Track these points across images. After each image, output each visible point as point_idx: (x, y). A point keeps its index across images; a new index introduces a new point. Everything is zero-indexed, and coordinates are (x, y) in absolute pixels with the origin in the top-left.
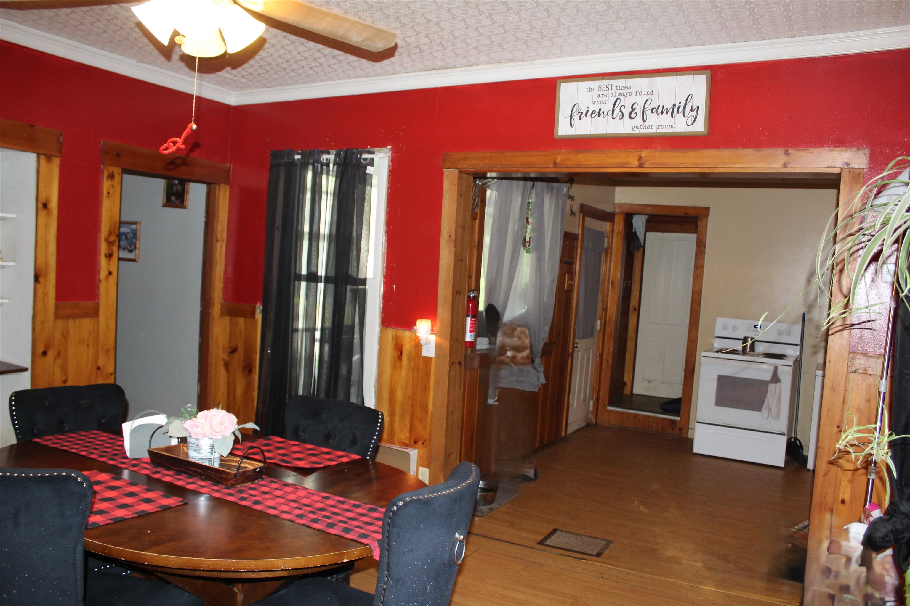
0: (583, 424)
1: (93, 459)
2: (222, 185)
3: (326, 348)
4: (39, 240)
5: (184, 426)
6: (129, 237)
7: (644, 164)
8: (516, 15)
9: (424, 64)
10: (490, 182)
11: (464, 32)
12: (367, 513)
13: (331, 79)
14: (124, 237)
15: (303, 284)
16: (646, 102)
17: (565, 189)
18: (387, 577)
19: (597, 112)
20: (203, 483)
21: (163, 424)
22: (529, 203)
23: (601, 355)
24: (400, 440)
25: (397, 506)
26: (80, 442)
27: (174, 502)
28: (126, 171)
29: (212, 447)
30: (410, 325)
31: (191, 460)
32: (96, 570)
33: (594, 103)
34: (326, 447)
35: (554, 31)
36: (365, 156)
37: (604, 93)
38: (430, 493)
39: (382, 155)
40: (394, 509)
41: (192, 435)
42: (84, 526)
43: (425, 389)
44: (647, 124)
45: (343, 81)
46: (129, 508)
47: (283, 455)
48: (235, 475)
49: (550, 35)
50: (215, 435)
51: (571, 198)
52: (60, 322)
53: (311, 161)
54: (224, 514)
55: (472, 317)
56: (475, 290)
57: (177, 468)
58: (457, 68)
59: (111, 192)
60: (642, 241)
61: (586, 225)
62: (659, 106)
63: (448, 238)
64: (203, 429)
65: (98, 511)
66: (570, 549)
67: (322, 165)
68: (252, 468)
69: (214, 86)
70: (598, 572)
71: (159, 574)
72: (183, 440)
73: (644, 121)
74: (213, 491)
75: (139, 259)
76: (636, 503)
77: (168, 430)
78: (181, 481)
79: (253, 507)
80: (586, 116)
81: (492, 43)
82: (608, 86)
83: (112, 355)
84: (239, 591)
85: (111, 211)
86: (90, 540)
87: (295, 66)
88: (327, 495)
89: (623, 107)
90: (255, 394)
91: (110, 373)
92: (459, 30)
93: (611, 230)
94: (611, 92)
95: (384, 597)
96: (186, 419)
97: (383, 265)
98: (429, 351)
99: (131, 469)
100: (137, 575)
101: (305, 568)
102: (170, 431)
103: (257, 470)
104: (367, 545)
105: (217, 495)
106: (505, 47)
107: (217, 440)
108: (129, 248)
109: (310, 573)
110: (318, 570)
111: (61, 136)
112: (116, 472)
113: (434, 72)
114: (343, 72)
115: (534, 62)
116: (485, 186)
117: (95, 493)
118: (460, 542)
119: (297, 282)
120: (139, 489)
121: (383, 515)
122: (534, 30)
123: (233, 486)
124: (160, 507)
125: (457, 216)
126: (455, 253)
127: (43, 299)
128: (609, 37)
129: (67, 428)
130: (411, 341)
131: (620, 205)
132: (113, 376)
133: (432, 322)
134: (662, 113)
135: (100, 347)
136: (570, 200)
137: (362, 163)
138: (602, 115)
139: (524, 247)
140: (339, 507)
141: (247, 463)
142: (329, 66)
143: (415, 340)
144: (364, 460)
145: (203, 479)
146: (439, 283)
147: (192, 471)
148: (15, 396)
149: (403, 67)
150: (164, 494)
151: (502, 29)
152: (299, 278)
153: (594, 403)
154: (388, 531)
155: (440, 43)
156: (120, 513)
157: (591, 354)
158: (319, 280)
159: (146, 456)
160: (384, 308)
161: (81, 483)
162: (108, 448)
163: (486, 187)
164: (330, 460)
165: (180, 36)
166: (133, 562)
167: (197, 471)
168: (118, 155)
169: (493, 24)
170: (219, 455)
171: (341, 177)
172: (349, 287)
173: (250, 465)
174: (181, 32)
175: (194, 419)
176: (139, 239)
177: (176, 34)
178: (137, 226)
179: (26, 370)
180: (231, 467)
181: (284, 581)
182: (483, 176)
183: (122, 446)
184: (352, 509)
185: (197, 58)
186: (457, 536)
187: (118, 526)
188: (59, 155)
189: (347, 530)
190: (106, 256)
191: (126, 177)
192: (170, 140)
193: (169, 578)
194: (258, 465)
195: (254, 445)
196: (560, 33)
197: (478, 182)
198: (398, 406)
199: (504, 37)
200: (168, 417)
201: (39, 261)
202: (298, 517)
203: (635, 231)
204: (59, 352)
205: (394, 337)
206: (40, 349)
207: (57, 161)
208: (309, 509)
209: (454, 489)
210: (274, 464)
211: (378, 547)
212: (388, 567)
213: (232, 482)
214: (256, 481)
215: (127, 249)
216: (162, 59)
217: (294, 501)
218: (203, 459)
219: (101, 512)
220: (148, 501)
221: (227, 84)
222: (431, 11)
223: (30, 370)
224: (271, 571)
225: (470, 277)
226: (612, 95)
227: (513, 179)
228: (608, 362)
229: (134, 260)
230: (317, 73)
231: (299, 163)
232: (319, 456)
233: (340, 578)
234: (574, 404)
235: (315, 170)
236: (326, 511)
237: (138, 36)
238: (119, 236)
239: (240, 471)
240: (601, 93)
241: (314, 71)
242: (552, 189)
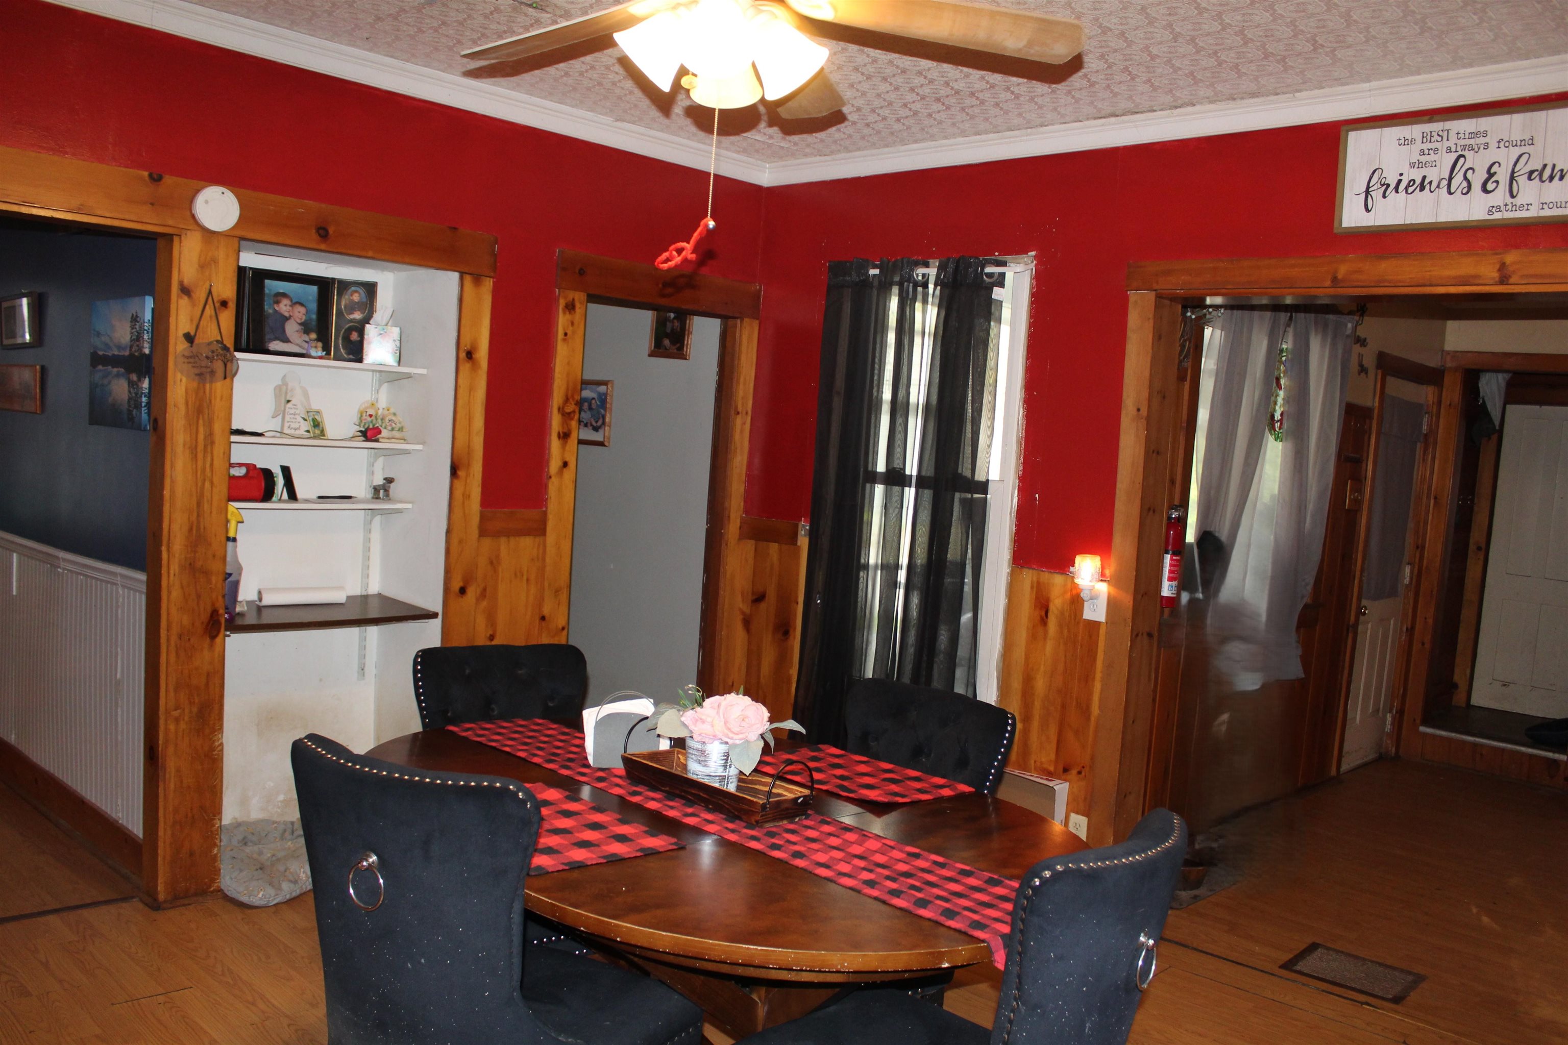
0: (1372, 756)
1: (535, 764)
2: (747, 321)
3: (915, 600)
4: (459, 409)
5: (683, 719)
6: (594, 406)
7: (1510, 276)
8: (1267, 11)
9: (1095, 107)
10: (1210, 313)
11: (1170, 47)
12: (984, 886)
13: (932, 138)
14: (586, 405)
15: (879, 490)
16: (1518, 160)
17: (1350, 325)
18: (1015, 999)
19: (1418, 182)
20: (710, 817)
21: (649, 714)
22: (1282, 351)
23: (1411, 631)
24: (1038, 764)
25: (1041, 878)
26: (516, 736)
27: (662, 843)
28: (593, 298)
29: (727, 756)
30: (1064, 564)
31: (690, 776)
32: (535, 942)
33: (1412, 165)
34: (914, 769)
35: (1338, 36)
36: (989, 270)
37: (1433, 146)
38: (1099, 860)
39: (1019, 268)
40: (1035, 882)
41: (695, 737)
42: (524, 872)
43: (1087, 678)
44: (1518, 201)
45: (952, 141)
46: (592, 848)
47: (842, 778)
48: (764, 806)
49: (1330, 45)
50: (732, 738)
51: (1362, 342)
52: (487, 542)
53: (897, 279)
54: (740, 870)
55: (1174, 554)
56: (1181, 506)
57: (667, 789)
58: (1155, 111)
59: (569, 333)
60: (1497, 423)
61: (1388, 391)
62: (1545, 166)
63: (1135, 412)
64: (713, 726)
65: (544, 849)
66: (1342, 982)
67: (916, 285)
68: (790, 796)
69: (735, 155)
70: (1395, 1031)
71: (636, 959)
72: (679, 743)
73: (1513, 196)
74: (725, 830)
75: (609, 442)
76: (1474, 910)
77: (656, 724)
78: (674, 811)
79: (791, 863)
80: (1397, 192)
81: (1220, 64)
82: (1440, 133)
83: (564, 597)
84: (760, 999)
85: (568, 363)
86: (533, 894)
87: (872, 118)
88: (916, 850)
89: (1470, 172)
90: (794, 672)
91: (560, 627)
92: (1161, 43)
93: (1436, 400)
94: (1446, 144)
95: (1009, 1033)
96: (685, 707)
97: (1018, 459)
98: (1095, 612)
99: (595, 785)
100: (597, 957)
101: (877, 972)
102: (659, 726)
103: (799, 801)
104: (983, 941)
105: (733, 837)
106: (1244, 71)
107: (735, 745)
108: (594, 424)
109: (878, 982)
110: (897, 977)
111: (496, 243)
112: (571, 787)
113: (1113, 119)
114: (954, 124)
115: (1297, 94)
116: (1202, 321)
117: (542, 819)
118: (1147, 950)
119: (868, 486)
120: (609, 819)
121: (1014, 894)
122: (1300, 37)
123: (758, 824)
124: (641, 850)
125: (1151, 374)
126: (1148, 439)
127: (463, 503)
128: (1447, 40)
129: (496, 713)
130: (1065, 592)
131: (1455, 354)
132: (565, 632)
133: (1102, 560)
134: (1551, 178)
135: (546, 584)
136: (1358, 345)
137: (985, 281)
138: (1427, 187)
139: (1270, 431)
140: (937, 872)
141: (782, 787)
142: (930, 115)
143: (1071, 591)
144: (978, 795)
145: (711, 809)
146: (1118, 491)
147: (692, 794)
148: (421, 657)
149: (1059, 113)
150: (647, 829)
151: (1238, 38)
152: (873, 478)
153: (1394, 718)
154: (1022, 920)
155: (1126, 69)
156: (579, 855)
157: (1392, 627)
158: (907, 482)
159: (618, 765)
160: (1017, 533)
161: (523, 802)
162: (558, 748)
163: (1204, 323)
164: (920, 791)
165: (690, 76)
166: (598, 936)
167: (700, 795)
168: (582, 272)
169: (1224, 29)
170: (737, 772)
171: (947, 307)
172: (957, 495)
173: (789, 792)
174: (691, 69)
175: (698, 709)
176: (611, 409)
177: (683, 72)
178: (607, 388)
179: (434, 615)
180: (756, 792)
181: (838, 990)
182: (1198, 303)
183: (582, 747)
184: (959, 877)
185: (717, 111)
186: (1142, 939)
187: (575, 874)
188: (492, 274)
189: (950, 914)
190: (559, 437)
191: (592, 307)
192: (673, 247)
193: (649, 966)
194: (801, 792)
195: (793, 757)
196: (1350, 39)
197: (1189, 314)
198: (1037, 704)
199: (1243, 52)
200: (656, 704)
201: (459, 443)
202: (867, 885)
203: (1484, 402)
204: (485, 590)
205: (1035, 585)
206: (456, 585)
207: (488, 284)
208: (886, 872)
209: (1140, 856)
210: (827, 791)
211: (1002, 946)
212: (1020, 982)
213: (758, 817)
214: (797, 820)
215: (591, 425)
216: (655, 113)
217: (861, 857)
218: (710, 776)
219: (549, 851)
220: (622, 838)
221: (757, 151)
222: (1111, 14)
223: (440, 616)
224: (820, 971)
225: (1173, 482)
226: (1449, 150)
227: (1253, 308)
228: (1423, 644)
229: (601, 444)
230: (909, 128)
231: (876, 283)
232: (902, 784)
233: (928, 995)
234: (1355, 718)
235: (904, 295)
236: (914, 877)
237: (617, 78)
238: (580, 403)
239: (771, 800)
240: (1426, 146)
241: (904, 124)
242: (1326, 326)
